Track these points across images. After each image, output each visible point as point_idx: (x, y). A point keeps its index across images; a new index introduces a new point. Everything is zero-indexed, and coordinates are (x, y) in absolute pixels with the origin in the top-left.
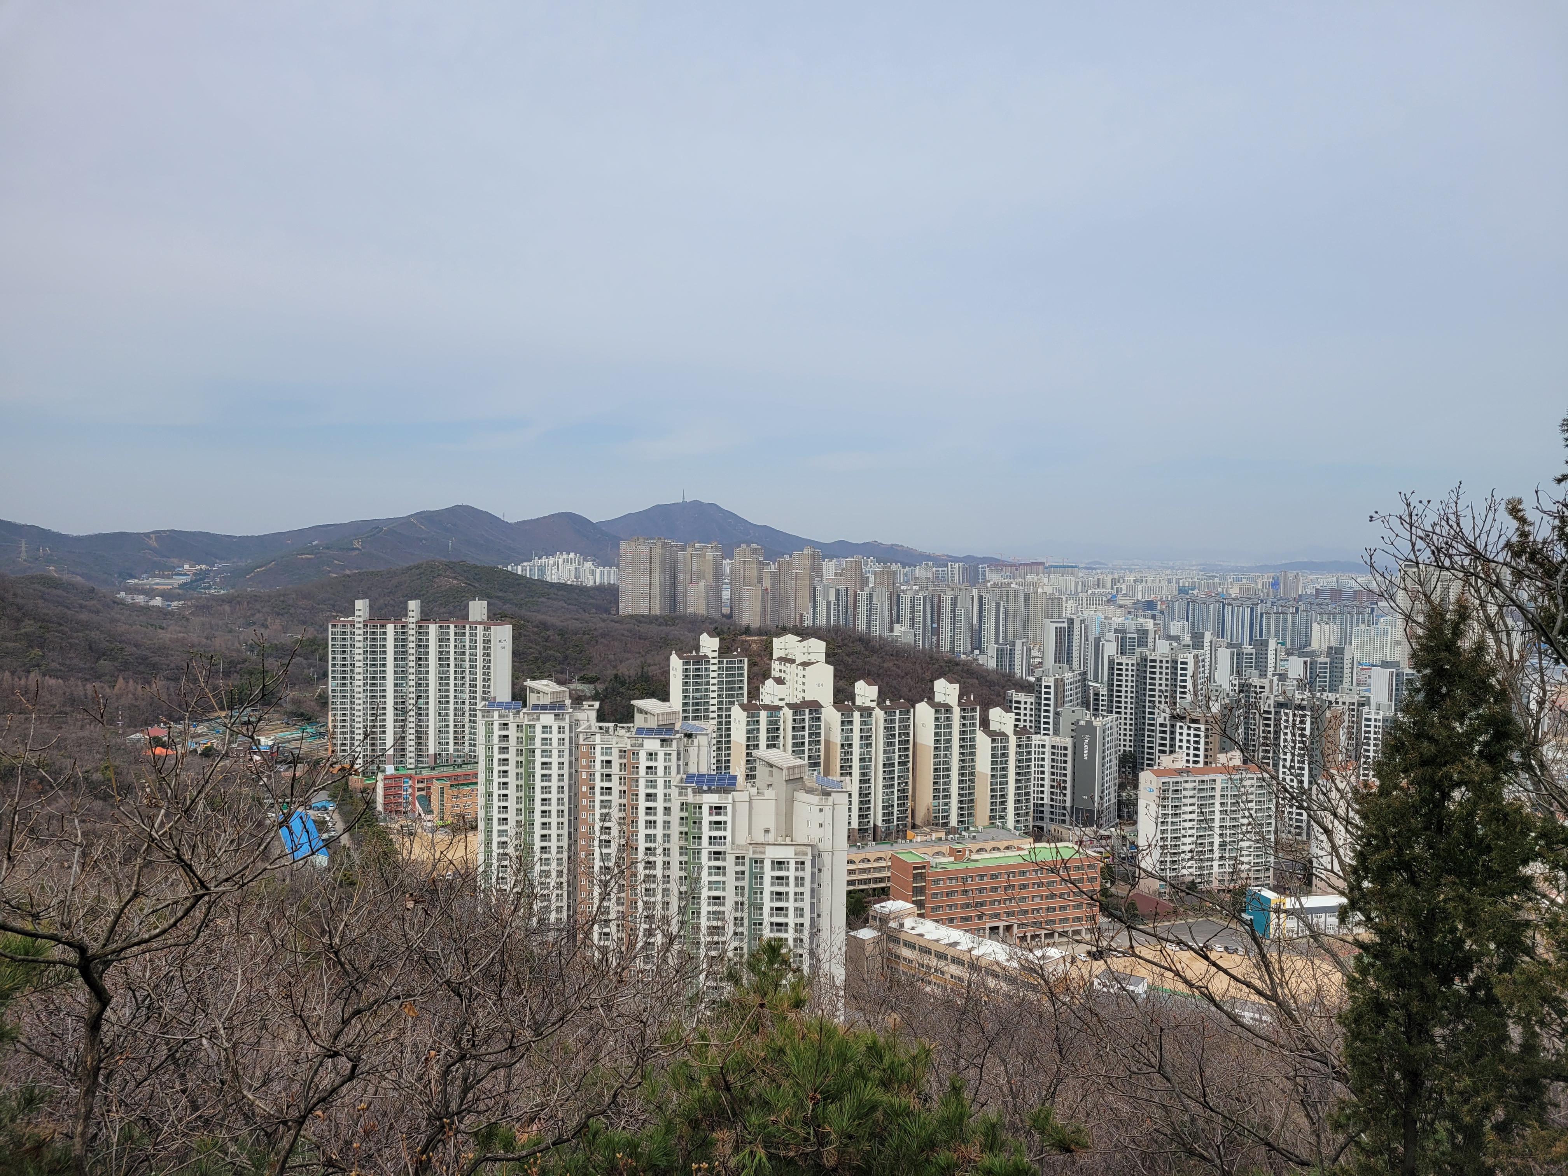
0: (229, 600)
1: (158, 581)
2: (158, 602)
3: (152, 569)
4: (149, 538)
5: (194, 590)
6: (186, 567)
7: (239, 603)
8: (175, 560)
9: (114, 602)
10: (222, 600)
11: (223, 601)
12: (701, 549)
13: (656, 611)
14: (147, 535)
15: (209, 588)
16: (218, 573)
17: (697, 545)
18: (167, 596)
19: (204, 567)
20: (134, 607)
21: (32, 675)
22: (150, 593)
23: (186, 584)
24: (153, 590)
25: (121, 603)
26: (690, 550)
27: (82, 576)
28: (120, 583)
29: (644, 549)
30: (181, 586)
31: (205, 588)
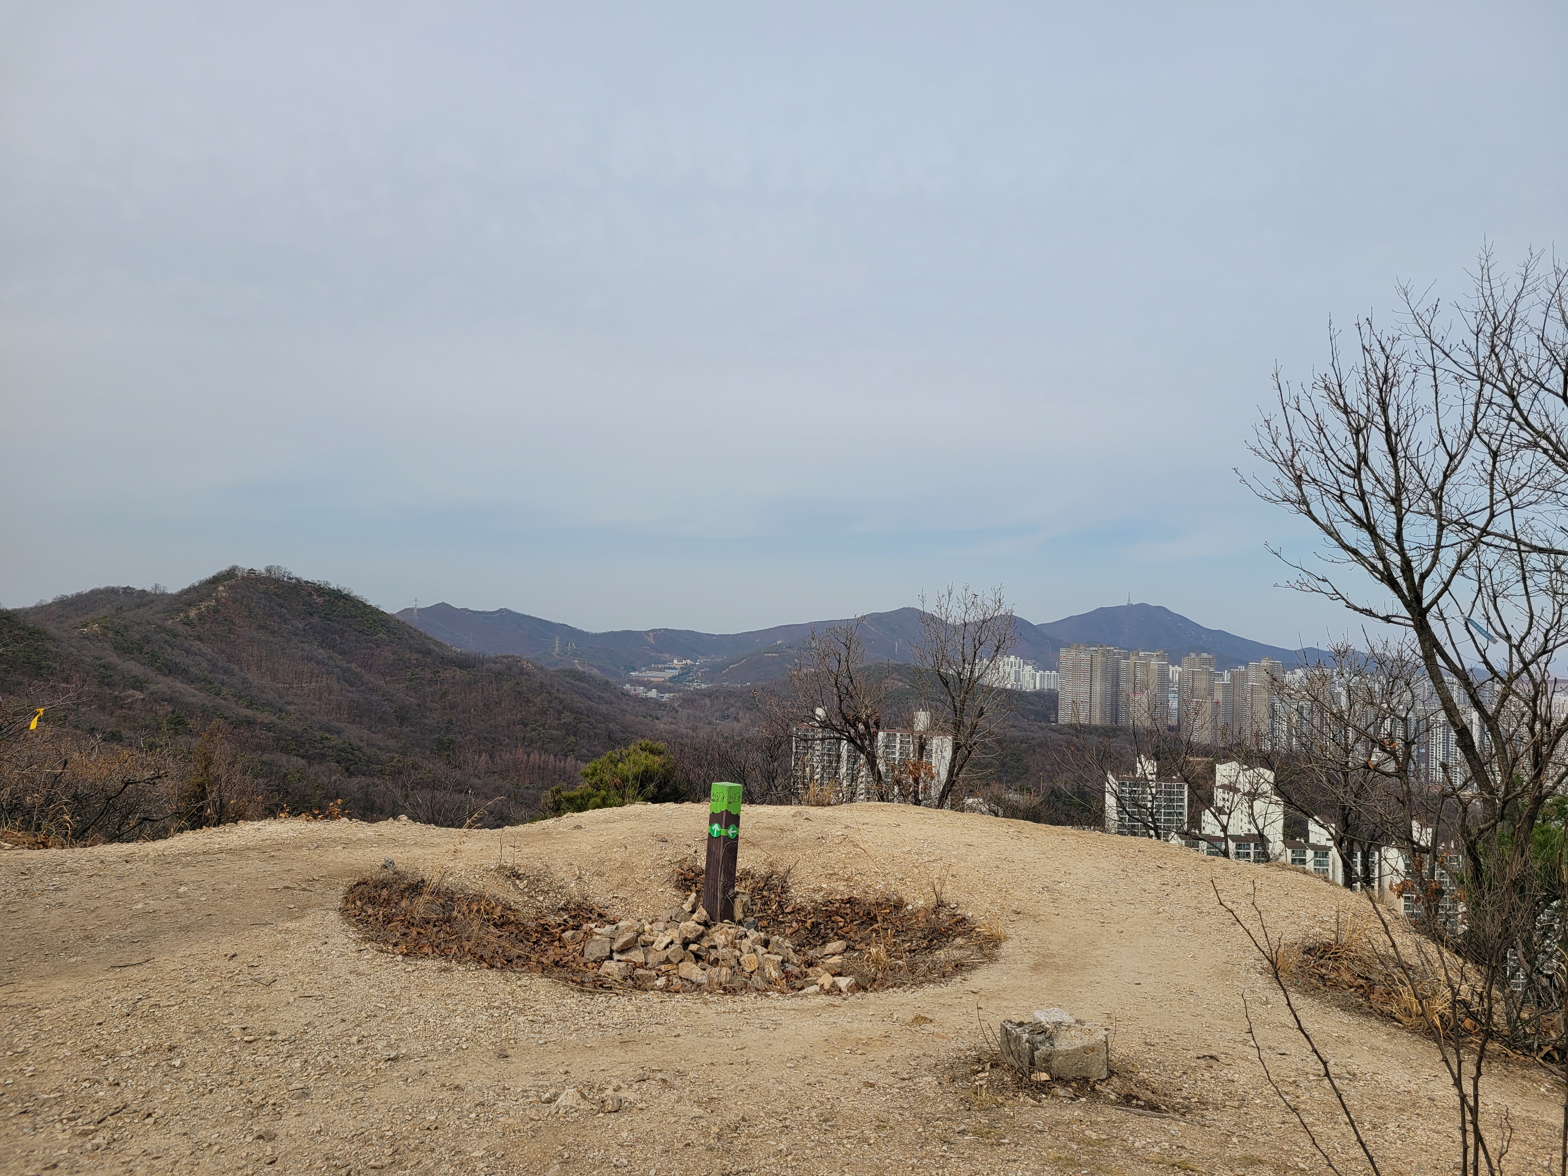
0: (708, 694)
1: (653, 674)
2: (653, 694)
3: (650, 663)
4: (649, 636)
5: (681, 683)
6: (675, 661)
7: (717, 697)
8: (667, 655)
9: (623, 694)
10: (703, 694)
11: (705, 695)
12: (1145, 658)
13: (1097, 721)
14: (647, 633)
15: (692, 681)
16: (700, 667)
17: (1141, 654)
18: (661, 688)
19: (689, 661)
20: (637, 699)
21: (569, 759)
22: (648, 685)
23: (674, 677)
24: (651, 682)
25: (625, 694)
26: (1133, 659)
27: (598, 668)
28: (625, 675)
29: (1085, 656)
30: (672, 679)
31: (689, 681)
